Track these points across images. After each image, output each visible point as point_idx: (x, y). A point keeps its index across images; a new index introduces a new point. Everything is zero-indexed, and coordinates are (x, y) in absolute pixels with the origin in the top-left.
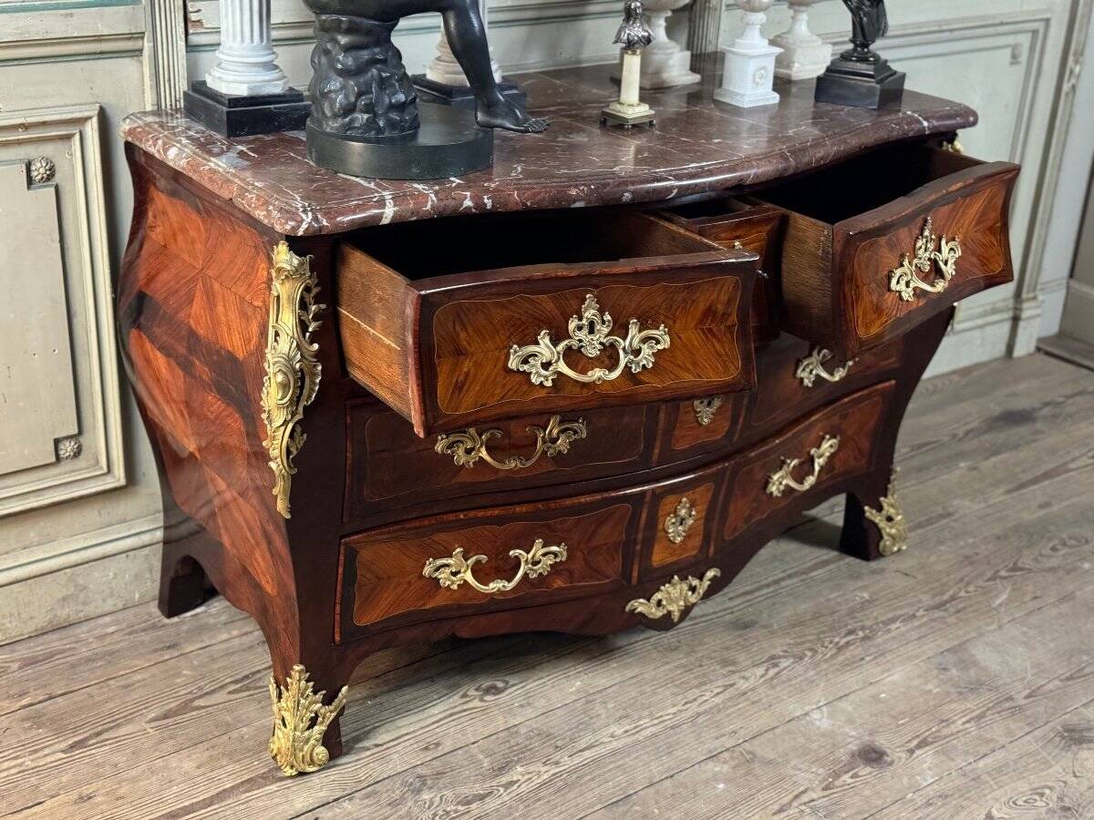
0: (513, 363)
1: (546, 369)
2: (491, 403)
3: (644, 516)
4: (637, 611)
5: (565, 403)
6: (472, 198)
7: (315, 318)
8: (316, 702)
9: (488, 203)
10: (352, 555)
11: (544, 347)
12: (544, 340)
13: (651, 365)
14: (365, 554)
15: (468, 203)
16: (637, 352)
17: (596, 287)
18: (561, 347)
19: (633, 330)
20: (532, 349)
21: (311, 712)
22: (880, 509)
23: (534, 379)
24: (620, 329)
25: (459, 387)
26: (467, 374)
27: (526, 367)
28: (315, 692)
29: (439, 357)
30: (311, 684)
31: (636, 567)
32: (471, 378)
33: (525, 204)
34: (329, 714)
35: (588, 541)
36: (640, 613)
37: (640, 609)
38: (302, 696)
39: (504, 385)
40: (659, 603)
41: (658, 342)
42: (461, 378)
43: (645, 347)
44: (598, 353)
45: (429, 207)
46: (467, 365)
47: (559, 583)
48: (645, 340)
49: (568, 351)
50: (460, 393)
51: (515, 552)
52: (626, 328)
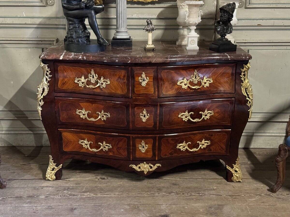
0: (76, 81)
1: (83, 84)
2: (70, 88)
3: (131, 143)
4: (133, 167)
5: (86, 92)
6: (81, 57)
7: (49, 78)
9: (85, 58)
10: (60, 133)
11: (83, 79)
12: (83, 77)
13: (105, 87)
14: (64, 134)
16: (102, 84)
17: (94, 68)
18: (86, 80)
19: (102, 79)
20: (80, 79)
21: (53, 167)
22: (233, 167)
23: (80, 85)
24: (99, 78)
26: (66, 81)
27: (78, 83)
28: (54, 163)
29: (60, 77)
30: (53, 161)
31: (131, 156)
33: (93, 59)
34: (57, 169)
35: (117, 145)
38: (51, 163)
39: (74, 86)
40: (140, 168)
41: (107, 82)
42: (64, 82)
43: (104, 83)
44: (94, 82)
45: (71, 57)
47: (111, 154)
48: (104, 81)
49: (88, 81)
50: (64, 85)
51: (99, 143)
52: (100, 78)
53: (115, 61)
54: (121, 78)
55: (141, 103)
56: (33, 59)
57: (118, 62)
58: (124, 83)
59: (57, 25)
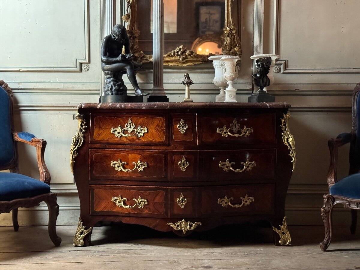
0: (112, 132)
1: (119, 134)
2: (106, 139)
3: (169, 196)
5: (123, 142)
6: (119, 105)
7: (84, 129)
8: (83, 228)
9: (123, 106)
10: (92, 190)
11: (119, 129)
12: (119, 127)
13: (142, 136)
14: (96, 191)
15: (118, 106)
17: (131, 117)
18: (122, 130)
20: (116, 129)
21: (81, 230)
22: (279, 229)
23: (116, 136)
24: (136, 127)
25: (99, 135)
27: (114, 133)
28: (83, 225)
29: (95, 128)
30: (82, 223)
31: (169, 212)
32: (102, 133)
33: (131, 107)
34: (86, 233)
36: (171, 227)
37: (171, 226)
38: (80, 225)
39: (109, 136)
40: (178, 226)
41: (144, 131)
42: (100, 133)
43: (141, 132)
44: (131, 132)
45: (109, 106)
46: (101, 131)
47: (147, 211)
48: (141, 130)
49: (124, 131)
50: (99, 136)
51: (134, 199)
52: (138, 127)
53: (154, 107)
54: (159, 126)
55: (180, 150)
56: (63, 125)
57: (157, 108)
58: (163, 130)
59: (90, 90)
